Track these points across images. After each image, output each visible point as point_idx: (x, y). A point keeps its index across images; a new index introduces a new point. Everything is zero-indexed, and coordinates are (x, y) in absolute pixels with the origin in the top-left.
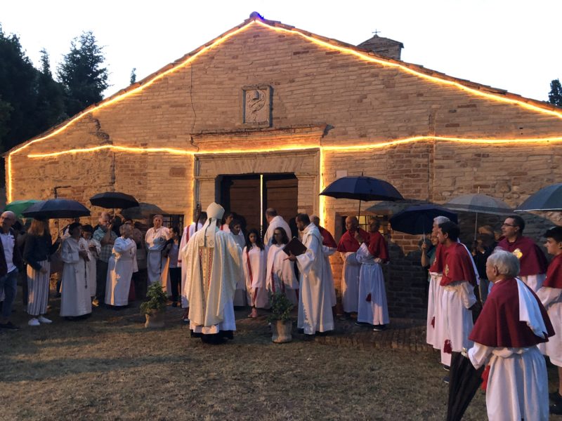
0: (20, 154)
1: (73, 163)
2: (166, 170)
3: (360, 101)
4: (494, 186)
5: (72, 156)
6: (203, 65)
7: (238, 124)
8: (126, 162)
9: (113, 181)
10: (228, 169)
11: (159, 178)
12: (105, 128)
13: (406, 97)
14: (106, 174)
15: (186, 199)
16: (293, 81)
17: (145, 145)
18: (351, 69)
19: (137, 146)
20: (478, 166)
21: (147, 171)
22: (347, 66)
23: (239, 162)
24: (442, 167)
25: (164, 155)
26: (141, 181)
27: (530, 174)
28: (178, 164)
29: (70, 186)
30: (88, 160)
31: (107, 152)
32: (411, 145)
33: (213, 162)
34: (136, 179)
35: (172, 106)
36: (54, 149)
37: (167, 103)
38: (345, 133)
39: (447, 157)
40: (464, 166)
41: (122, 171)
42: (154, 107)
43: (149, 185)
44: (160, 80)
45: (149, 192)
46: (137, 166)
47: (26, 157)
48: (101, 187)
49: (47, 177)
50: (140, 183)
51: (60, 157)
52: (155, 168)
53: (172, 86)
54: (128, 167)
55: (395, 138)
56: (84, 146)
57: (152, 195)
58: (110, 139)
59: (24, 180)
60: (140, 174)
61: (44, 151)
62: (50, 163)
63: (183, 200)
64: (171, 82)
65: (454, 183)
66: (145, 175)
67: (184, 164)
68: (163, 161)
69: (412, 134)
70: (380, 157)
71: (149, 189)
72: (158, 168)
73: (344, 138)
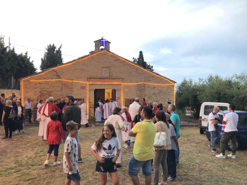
0: (27, 80)
1: (48, 84)
2: (79, 87)
3: (130, 73)
4: (157, 94)
5: (47, 81)
6: (90, 60)
7: (100, 76)
8: (66, 84)
9: (62, 90)
12: (59, 74)
13: (140, 73)
14: (60, 87)
16: (114, 67)
17: (72, 80)
18: (128, 66)
19: (70, 80)
20: (154, 89)
22: (127, 65)
23: (101, 86)
24: (147, 89)
25: (79, 83)
26: (71, 90)
27: (163, 91)
28: (83, 86)
29: (46, 91)
30: (53, 83)
31: (60, 81)
32: (141, 84)
33: (94, 85)
35: (81, 70)
36: (40, 79)
37: (79, 69)
38: (127, 81)
39: (148, 87)
40: (151, 89)
41: (65, 87)
42: (75, 69)
44: (77, 62)
47: (29, 81)
48: (58, 91)
49: (37, 88)
51: (43, 82)
52: (76, 86)
53: (81, 64)
54: (67, 86)
55: (138, 82)
56: (52, 79)
57: (75, 94)
58: (61, 77)
59: (28, 88)
60: (71, 88)
61: (36, 79)
62: (39, 83)
64: (80, 63)
65: (149, 93)
67: (85, 86)
69: (141, 82)
70: (135, 86)
71: (74, 92)
73: (127, 82)
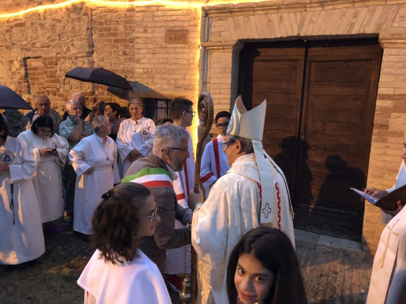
2: (160, 34)
5: (39, 14)
8: (106, 22)
9: (91, 50)
10: (255, 31)
11: (150, 46)
14: (81, 40)
15: (188, 77)
21: (134, 35)
25: (158, 10)
26: (127, 50)
28: (177, 24)
29: (40, 57)
31: (81, 9)
33: (230, 19)
34: (121, 48)
41: (102, 35)
43: (137, 56)
45: (137, 65)
46: (121, 28)
48: (76, 58)
49: (14, 44)
50: (125, 54)
51: (27, 16)
52: (145, 31)
54: (109, 29)
57: (141, 71)
60: (125, 41)
62: (16, 26)
63: (184, 79)
66: (132, 41)
67: (186, 24)
68: (156, 19)
71: (138, 61)
72: (149, 30)
